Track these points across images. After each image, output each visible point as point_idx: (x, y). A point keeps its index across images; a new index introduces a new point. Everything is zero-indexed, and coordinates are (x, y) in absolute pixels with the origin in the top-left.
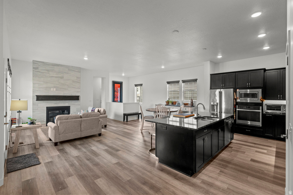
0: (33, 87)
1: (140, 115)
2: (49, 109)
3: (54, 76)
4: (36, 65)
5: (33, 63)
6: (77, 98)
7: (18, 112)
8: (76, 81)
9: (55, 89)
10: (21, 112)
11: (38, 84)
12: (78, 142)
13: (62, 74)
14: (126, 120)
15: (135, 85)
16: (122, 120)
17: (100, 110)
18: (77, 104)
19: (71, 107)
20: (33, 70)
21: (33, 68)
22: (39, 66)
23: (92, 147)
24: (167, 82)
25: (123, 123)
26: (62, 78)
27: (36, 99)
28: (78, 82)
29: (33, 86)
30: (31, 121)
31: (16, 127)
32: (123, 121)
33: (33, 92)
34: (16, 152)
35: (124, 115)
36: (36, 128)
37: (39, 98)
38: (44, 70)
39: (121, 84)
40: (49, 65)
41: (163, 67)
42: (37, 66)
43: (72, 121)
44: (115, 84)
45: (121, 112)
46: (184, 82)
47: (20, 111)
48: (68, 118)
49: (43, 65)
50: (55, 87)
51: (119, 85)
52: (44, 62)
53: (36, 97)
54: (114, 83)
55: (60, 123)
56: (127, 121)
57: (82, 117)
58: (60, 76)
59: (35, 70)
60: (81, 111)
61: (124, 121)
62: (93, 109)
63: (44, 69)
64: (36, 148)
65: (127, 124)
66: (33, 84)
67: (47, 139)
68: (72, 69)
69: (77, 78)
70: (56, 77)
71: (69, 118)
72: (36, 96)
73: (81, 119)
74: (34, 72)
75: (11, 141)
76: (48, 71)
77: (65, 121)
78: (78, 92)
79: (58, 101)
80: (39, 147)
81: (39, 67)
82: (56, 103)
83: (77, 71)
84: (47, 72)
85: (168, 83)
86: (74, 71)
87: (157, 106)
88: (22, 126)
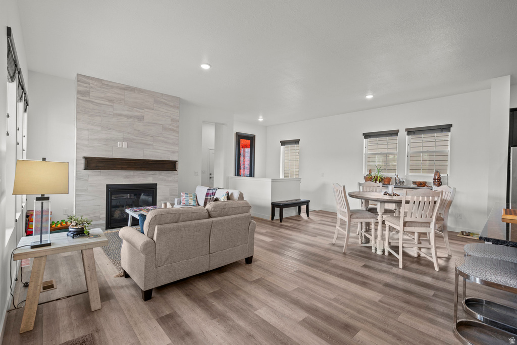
0: (78, 138)
1: (304, 207)
2: (112, 191)
3: (123, 112)
4: (85, 85)
5: (78, 81)
6: (170, 166)
7: (38, 199)
8: (171, 127)
9: (125, 144)
10: (48, 199)
11: (89, 130)
12: (204, 288)
13: (141, 111)
14: (277, 216)
15: (281, 142)
16: (269, 217)
17: (232, 194)
18: (170, 179)
19: (158, 186)
20: (78, 98)
21: (79, 92)
22: (92, 88)
23: (256, 310)
24: (364, 134)
25: (270, 223)
26: (140, 118)
27: (83, 166)
28: (174, 131)
29: (77, 136)
30: (77, 224)
31: (33, 247)
32: (270, 219)
33: (77, 148)
34: (31, 328)
35: (274, 205)
36: (90, 247)
37: (92, 164)
38: (102, 98)
39: (252, 138)
40: (112, 87)
41: (369, 97)
42: (86, 87)
43: (189, 226)
44: (241, 140)
45: (267, 199)
46: (410, 132)
47: (46, 196)
48: (179, 217)
49: (101, 87)
50: (125, 140)
51: (248, 142)
52: (102, 80)
53: (83, 161)
54: (240, 137)
55: (160, 231)
56: (281, 219)
57: (213, 214)
58: (137, 114)
59: (82, 98)
60: (180, 196)
61: (273, 218)
62: (211, 192)
63: (103, 96)
64: (93, 310)
65: (281, 227)
66: (78, 129)
67: (118, 273)
68: (163, 100)
69: (172, 120)
70: (129, 117)
71: (181, 218)
72: (84, 157)
73: (210, 220)
74: (81, 101)
75: (19, 279)
76: (111, 101)
77: (171, 225)
78: (173, 152)
79: (132, 173)
80: (99, 307)
81: (91, 90)
82: (127, 177)
83: (172, 104)
84: (108, 103)
85: (367, 136)
86: (167, 105)
87: (361, 187)
88: (49, 245)
